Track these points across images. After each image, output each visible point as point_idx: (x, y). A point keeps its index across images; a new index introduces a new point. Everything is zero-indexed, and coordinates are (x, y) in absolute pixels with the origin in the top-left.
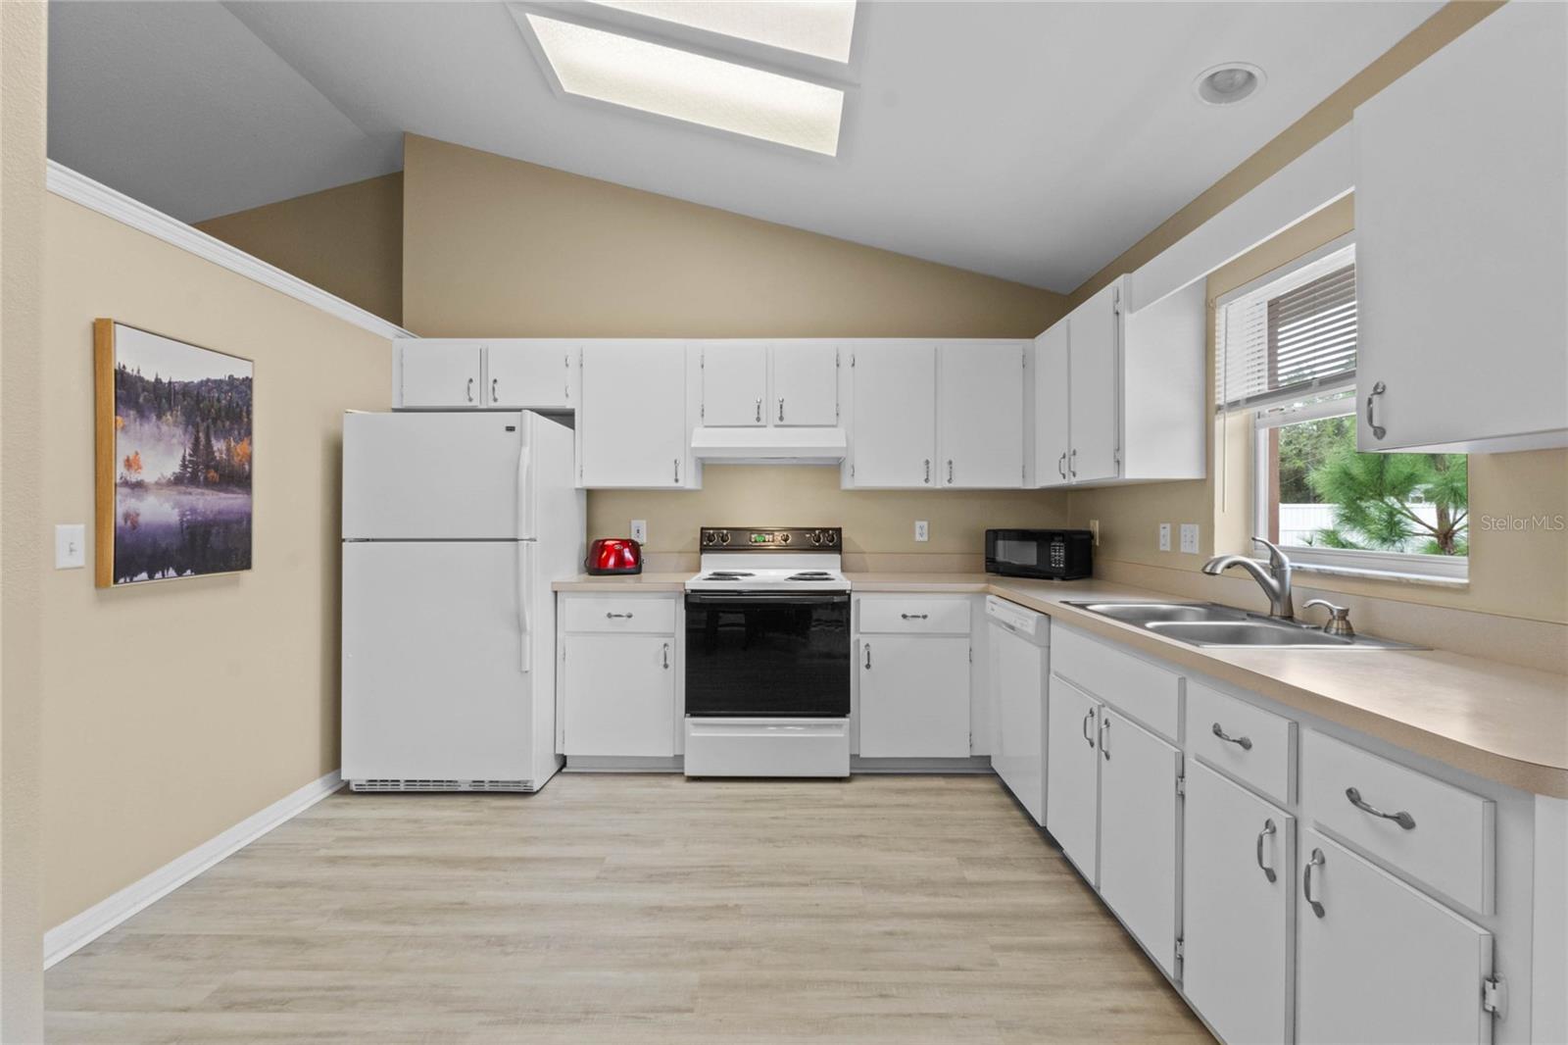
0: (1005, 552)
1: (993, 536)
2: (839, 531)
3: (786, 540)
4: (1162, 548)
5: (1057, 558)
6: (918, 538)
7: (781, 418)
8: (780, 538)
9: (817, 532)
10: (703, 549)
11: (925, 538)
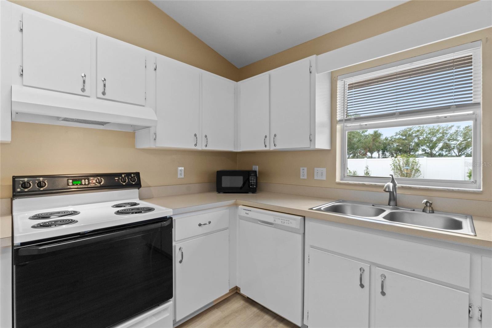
0: (227, 182)
1: (220, 174)
2: (138, 174)
3: (100, 183)
4: (302, 177)
5: (253, 183)
6: (179, 176)
7: (104, 93)
8: (94, 181)
9: (123, 176)
10: (15, 195)
11: (183, 176)
